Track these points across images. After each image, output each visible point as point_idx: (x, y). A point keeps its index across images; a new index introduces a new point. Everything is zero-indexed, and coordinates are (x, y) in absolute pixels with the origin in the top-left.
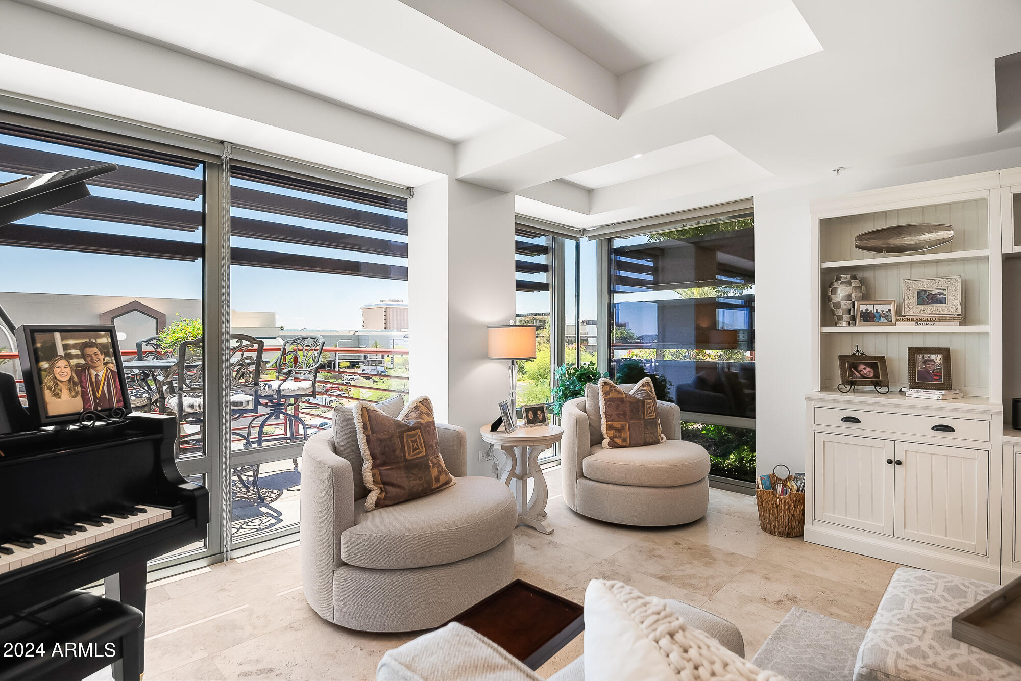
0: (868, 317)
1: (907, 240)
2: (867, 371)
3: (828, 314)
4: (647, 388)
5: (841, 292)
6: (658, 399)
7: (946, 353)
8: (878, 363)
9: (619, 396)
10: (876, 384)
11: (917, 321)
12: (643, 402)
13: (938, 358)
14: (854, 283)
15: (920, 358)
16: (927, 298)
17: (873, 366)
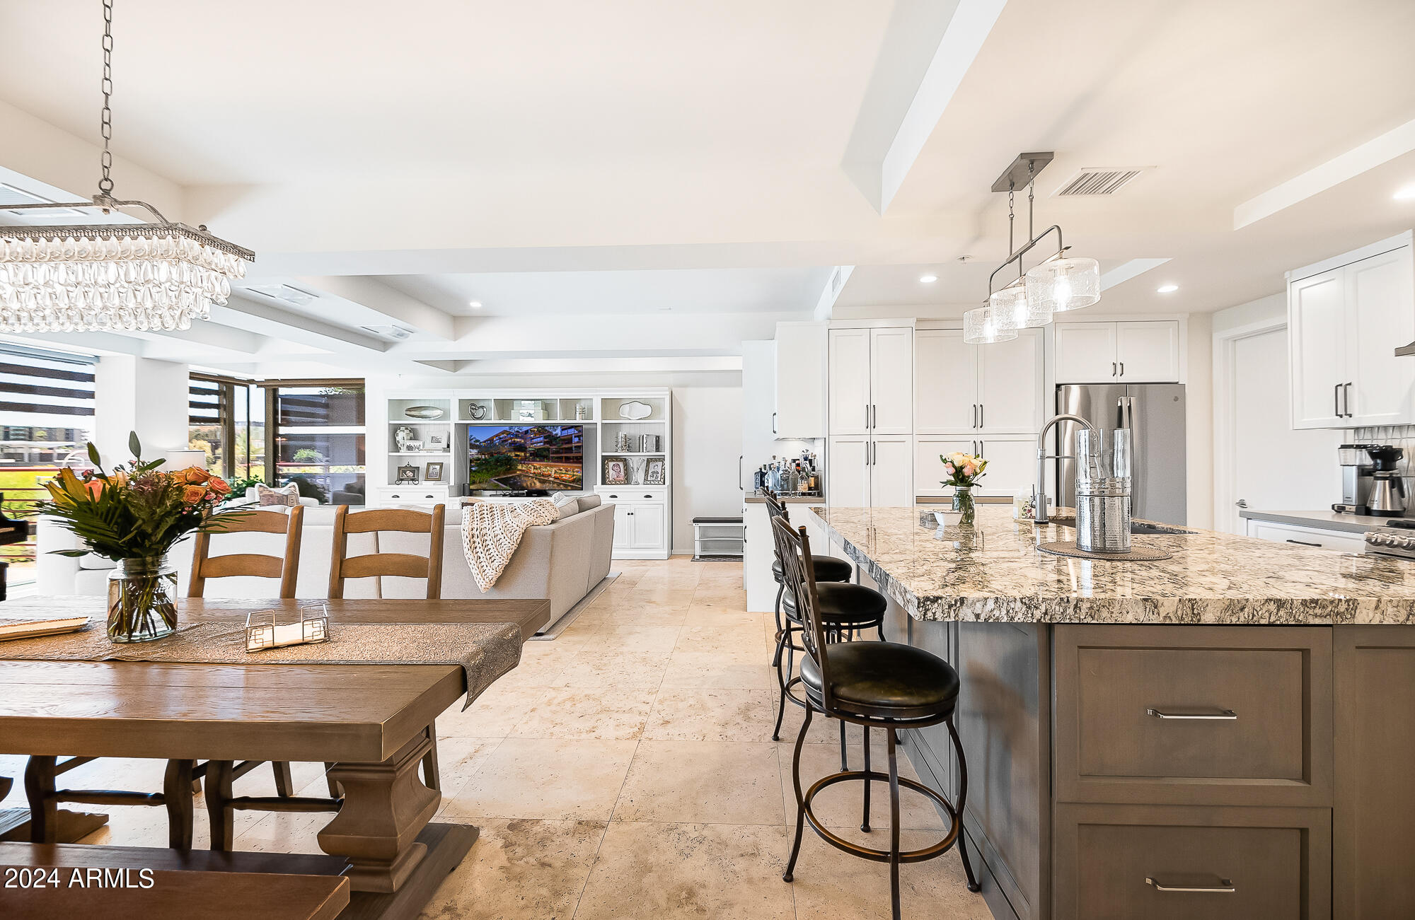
0: (409, 448)
1: (424, 413)
2: (410, 474)
3: (395, 447)
4: (293, 488)
5: (401, 435)
6: (301, 496)
7: (441, 465)
8: (415, 470)
9: (270, 493)
10: (413, 480)
11: (428, 450)
12: (287, 496)
13: (438, 467)
14: (407, 431)
15: (431, 467)
16: (435, 440)
17: (413, 472)
